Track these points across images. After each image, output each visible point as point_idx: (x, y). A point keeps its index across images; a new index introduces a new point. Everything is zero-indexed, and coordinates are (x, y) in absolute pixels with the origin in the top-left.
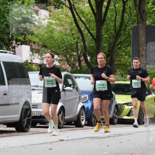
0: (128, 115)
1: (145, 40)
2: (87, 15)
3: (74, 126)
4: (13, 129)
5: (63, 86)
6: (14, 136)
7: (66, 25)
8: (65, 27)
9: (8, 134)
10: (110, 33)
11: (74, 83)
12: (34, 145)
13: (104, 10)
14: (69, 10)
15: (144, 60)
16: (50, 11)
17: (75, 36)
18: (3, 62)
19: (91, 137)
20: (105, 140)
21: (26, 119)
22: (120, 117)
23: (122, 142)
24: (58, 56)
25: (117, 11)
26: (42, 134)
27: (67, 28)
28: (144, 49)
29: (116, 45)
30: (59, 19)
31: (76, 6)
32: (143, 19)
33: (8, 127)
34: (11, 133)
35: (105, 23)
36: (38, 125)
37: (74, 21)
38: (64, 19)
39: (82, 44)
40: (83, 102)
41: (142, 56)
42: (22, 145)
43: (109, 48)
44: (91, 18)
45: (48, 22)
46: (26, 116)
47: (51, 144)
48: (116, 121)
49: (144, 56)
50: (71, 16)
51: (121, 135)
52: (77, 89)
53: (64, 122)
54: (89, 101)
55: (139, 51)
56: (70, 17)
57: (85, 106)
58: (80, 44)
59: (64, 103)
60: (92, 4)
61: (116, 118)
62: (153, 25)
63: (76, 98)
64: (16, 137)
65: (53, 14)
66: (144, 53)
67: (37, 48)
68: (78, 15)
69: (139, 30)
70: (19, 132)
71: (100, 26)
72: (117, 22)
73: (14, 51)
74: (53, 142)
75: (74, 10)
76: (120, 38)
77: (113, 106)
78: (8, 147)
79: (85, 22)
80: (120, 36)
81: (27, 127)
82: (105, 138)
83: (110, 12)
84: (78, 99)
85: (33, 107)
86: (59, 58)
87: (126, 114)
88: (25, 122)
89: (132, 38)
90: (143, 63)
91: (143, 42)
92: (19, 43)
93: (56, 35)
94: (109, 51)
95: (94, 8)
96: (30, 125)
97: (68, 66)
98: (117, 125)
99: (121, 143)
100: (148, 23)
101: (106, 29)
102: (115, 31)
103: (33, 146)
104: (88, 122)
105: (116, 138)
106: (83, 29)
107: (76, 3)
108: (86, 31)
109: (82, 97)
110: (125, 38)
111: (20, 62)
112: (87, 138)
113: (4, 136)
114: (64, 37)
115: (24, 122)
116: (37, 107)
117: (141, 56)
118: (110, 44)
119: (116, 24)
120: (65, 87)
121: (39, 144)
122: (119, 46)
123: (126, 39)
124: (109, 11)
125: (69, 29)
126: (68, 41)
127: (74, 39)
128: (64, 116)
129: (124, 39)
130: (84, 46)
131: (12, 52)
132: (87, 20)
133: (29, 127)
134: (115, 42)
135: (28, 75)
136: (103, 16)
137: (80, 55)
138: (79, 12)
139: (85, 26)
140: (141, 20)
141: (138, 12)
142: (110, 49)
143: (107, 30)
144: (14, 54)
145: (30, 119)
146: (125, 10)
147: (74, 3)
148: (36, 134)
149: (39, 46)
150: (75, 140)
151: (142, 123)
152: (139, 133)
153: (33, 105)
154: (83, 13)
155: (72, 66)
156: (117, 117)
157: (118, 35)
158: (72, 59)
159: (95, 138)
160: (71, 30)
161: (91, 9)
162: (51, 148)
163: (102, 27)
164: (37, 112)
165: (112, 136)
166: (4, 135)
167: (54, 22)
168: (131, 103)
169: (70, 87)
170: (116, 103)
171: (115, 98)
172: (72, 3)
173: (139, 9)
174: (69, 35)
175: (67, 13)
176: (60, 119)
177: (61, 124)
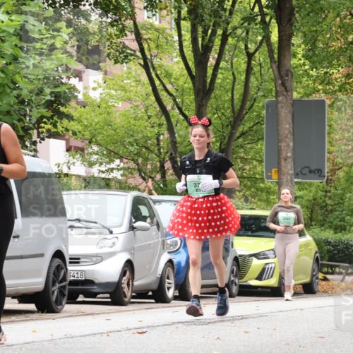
0: (259, 278)
1: (291, 129)
2: (177, 79)
3: (153, 301)
4: (32, 307)
5: (131, 220)
6: (32, 320)
7: (137, 99)
8: (135, 104)
9: (22, 317)
10: (223, 114)
11: (152, 215)
12: (72, 337)
13: (210, 71)
14: (143, 70)
15: (289, 167)
16: (105, 73)
17: (154, 120)
19: (186, 322)
20: (214, 327)
21: (58, 285)
22: (242, 282)
23: (248, 330)
24: (121, 161)
25: (236, 73)
26: (88, 317)
27: (137, 106)
28: (288, 145)
29: (235, 138)
30: (123, 89)
31: (156, 61)
32: (286, 88)
33: (20, 302)
34: (27, 315)
35: (213, 95)
36: (81, 298)
37: (151, 92)
38: (132, 88)
39: (168, 135)
40: (169, 253)
41: (285, 160)
42: (50, 338)
43: (220, 144)
44: (186, 86)
46: (58, 280)
47: (108, 336)
48: (235, 289)
49: (289, 160)
50: (146, 82)
51: (246, 318)
52: (158, 225)
53: (132, 292)
54: (181, 250)
55: (279, 151)
56: (144, 84)
57: (174, 260)
58: (165, 137)
59: (131, 254)
60: (188, 58)
61: (236, 284)
62: (306, 99)
63: (158, 242)
64: (37, 321)
65: (110, 77)
66: (289, 154)
67: (78, 143)
68: (159, 79)
69: (280, 109)
70: (43, 312)
71: (204, 101)
72: (235, 93)
73: (36, 151)
74: (111, 332)
75: (151, 70)
76: (242, 126)
77: (230, 259)
79: (174, 94)
80: (241, 120)
81: (59, 302)
83: (222, 73)
84: (160, 246)
85: (70, 263)
86: (122, 165)
87: (256, 276)
88: (56, 293)
91: (286, 132)
92: (44, 135)
93: (118, 121)
94: (221, 150)
95: (190, 66)
96: (66, 298)
97: (141, 180)
98: (237, 297)
99: (246, 332)
100: (295, 95)
102: (233, 111)
103: (71, 340)
104: (179, 292)
105: (237, 322)
106: (169, 108)
107: (156, 56)
108: (177, 111)
109: (169, 242)
110: (252, 124)
111: (47, 172)
112: (178, 323)
113: (13, 322)
115: (53, 292)
116: (78, 263)
117: (283, 161)
118: (223, 137)
119: (235, 97)
120: (134, 223)
122: (240, 140)
123: (252, 127)
124: (220, 71)
125: (142, 107)
127: (153, 127)
128: (133, 281)
130: (172, 141)
131: (31, 151)
132: (177, 90)
133: (64, 303)
134: (232, 134)
135: (62, 198)
136: (209, 80)
137: (164, 158)
138: (161, 73)
139: (175, 100)
140: (283, 88)
141: (276, 72)
142: (223, 147)
143: (217, 109)
144: (33, 156)
145: (64, 287)
146: (252, 69)
147: (151, 56)
148: (76, 316)
149: (83, 142)
150: (153, 327)
152: (281, 313)
153: (70, 259)
154: (169, 75)
156: (237, 281)
157: (238, 118)
158: (149, 166)
159: (196, 324)
160: (146, 110)
161: (184, 67)
163: (207, 103)
164: (79, 273)
165: (228, 318)
166: (13, 318)
168: (264, 255)
169: (145, 221)
170: (236, 253)
171: (232, 244)
172: (149, 57)
173: (279, 67)
174: (142, 118)
175: (139, 75)
176: (125, 286)
177: (126, 297)
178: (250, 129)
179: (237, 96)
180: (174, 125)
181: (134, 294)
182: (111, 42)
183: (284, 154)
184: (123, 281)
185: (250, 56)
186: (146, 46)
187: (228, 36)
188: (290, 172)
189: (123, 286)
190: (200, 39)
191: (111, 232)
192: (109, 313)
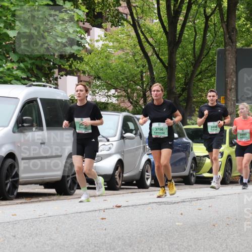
0: (210, 171)
1: (235, 69)
3: (136, 187)
4: (53, 191)
5: (122, 132)
6: (54, 200)
7: (128, 48)
8: (126, 51)
9: (46, 198)
10: (187, 59)
11: (137, 129)
12: (80, 213)
13: (179, 28)
15: (233, 95)
16: (106, 30)
17: (139, 63)
18: (41, 99)
19: (159, 202)
21: (71, 176)
22: (198, 174)
23: (201, 208)
24: (116, 91)
25: (197, 29)
27: (128, 53)
28: (233, 80)
29: (196, 75)
30: (118, 41)
31: (142, 22)
32: (231, 40)
34: (50, 197)
35: (180, 46)
37: (138, 43)
38: (124, 41)
39: (149, 73)
40: (148, 154)
41: (230, 90)
42: (65, 213)
43: (185, 79)
44: (162, 39)
45: (103, 45)
47: (104, 211)
48: (193, 179)
49: (233, 90)
50: (134, 36)
51: (200, 200)
52: (141, 136)
53: (122, 181)
55: (226, 84)
56: (133, 37)
57: (151, 159)
58: (146, 75)
59: (122, 155)
60: (164, 20)
61: (194, 176)
62: (246, 48)
63: (140, 148)
64: (57, 201)
66: (233, 87)
67: (87, 79)
68: (143, 34)
69: (227, 55)
70: (61, 195)
71: (174, 50)
72: (196, 44)
73: (57, 84)
74: (107, 209)
75: (138, 28)
76: (201, 67)
77: (190, 159)
78: (46, 215)
79: (154, 45)
80: (200, 63)
81: (72, 188)
82: (178, 203)
83: (187, 30)
84: (141, 150)
86: (116, 94)
87: (208, 170)
88: (70, 181)
89: (216, 67)
90: (232, 99)
91: (231, 71)
92: (63, 73)
93: (114, 62)
94: (186, 84)
95: (165, 25)
97: (130, 104)
98: (194, 185)
99: (200, 210)
100: (238, 45)
101: (181, 54)
102: (194, 56)
103: (79, 215)
104: (155, 182)
105: (194, 203)
106: (150, 54)
107: (141, 18)
108: (155, 56)
110: (208, 65)
111: (64, 99)
112: (153, 203)
113: (40, 201)
114: (125, 65)
115: (68, 181)
117: (228, 91)
118: (187, 74)
119: (196, 47)
120: (124, 134)
121: (88, 212)
122: (199, 77)
123: (209, 67)
124: (186, 28)
125: (131, 53)
126: (129, 70)
127: (138, 67)
128: (123, 173)
129: (206, 68)
131: (53, 85)
132: (156, 42)
133: (75, 189)
134: (193, 72)
136: (178, 36)
137: (146, 89)
138: (145, 31)
139: (154, 49)
140: (230, 41)
141: (225, 30)
142: (187, 81)
143: (183, 56)
144: (55, 88)
145: (75, 178)
146: (208, 27)
147: (138, 18)
149: (90, 78)
150: (136, 205)
151: (228, 182)
152: (224, 196)
154: (150, 31)
155: (135, 104)
156: (195, 174)
157: (197, 61)
158: (135, 94)
160: (134, 56)
162: (104, 217)
163: (176, 51)
165: (188, 200)
166: (41, 199)
167: (111, 44)
169: (132, 133)
170: (194, 154)
171: (192, 149)
172: (136, 19)
173: (227, 26)
174: (131, 61)
175: (129, 32)
176: (117, 177)
177: (118, 184)
178: (207, 69)
179: (198, 46)
180: (153, 66)
181: (123, 183)
182: (110, 10)
183: (229, 86)
184: (116, 174)
185: (207, 18)
186: (134, 11)
187: (192, 4)
188: (234, 99)
189: (116, 177)
190: (172, 7)
191: (108, 141)
192: (106, 196)
